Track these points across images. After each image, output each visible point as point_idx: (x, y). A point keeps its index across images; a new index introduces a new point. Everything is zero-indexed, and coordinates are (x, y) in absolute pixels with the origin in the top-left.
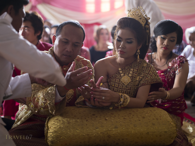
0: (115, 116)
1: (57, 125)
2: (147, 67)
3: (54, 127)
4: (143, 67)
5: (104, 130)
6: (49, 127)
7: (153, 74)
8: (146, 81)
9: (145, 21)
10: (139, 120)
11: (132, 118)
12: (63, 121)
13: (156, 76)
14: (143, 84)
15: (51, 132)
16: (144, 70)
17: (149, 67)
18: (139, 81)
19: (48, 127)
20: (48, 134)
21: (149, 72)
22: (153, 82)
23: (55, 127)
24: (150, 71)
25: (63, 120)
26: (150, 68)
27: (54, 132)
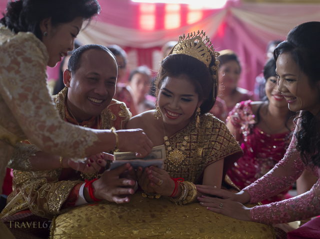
0: (169, 211)
1: (69, 222)
2: (213, 128)
3: (63, 225)
4: (206, 128)
5: (147, 235)
6: (57, 225)
7: (225, 140)
8: (213, 156)
9: (211, 57)
10: (210, 222)
11: (198, 216)
12: (80, 216)
13: (229, 141)
14: (209, 162)
15: (58, 235)
16: (208, 135)
17: (216, 128)
18: (202, 157)
19: (55, 224)
20: (54, 237)
21: (217, 137)
22: (227, 154)
23: (65, 226)
24: (218, 135)
25: (79, 214)
26: (218, 130)
27: (62, 234)
